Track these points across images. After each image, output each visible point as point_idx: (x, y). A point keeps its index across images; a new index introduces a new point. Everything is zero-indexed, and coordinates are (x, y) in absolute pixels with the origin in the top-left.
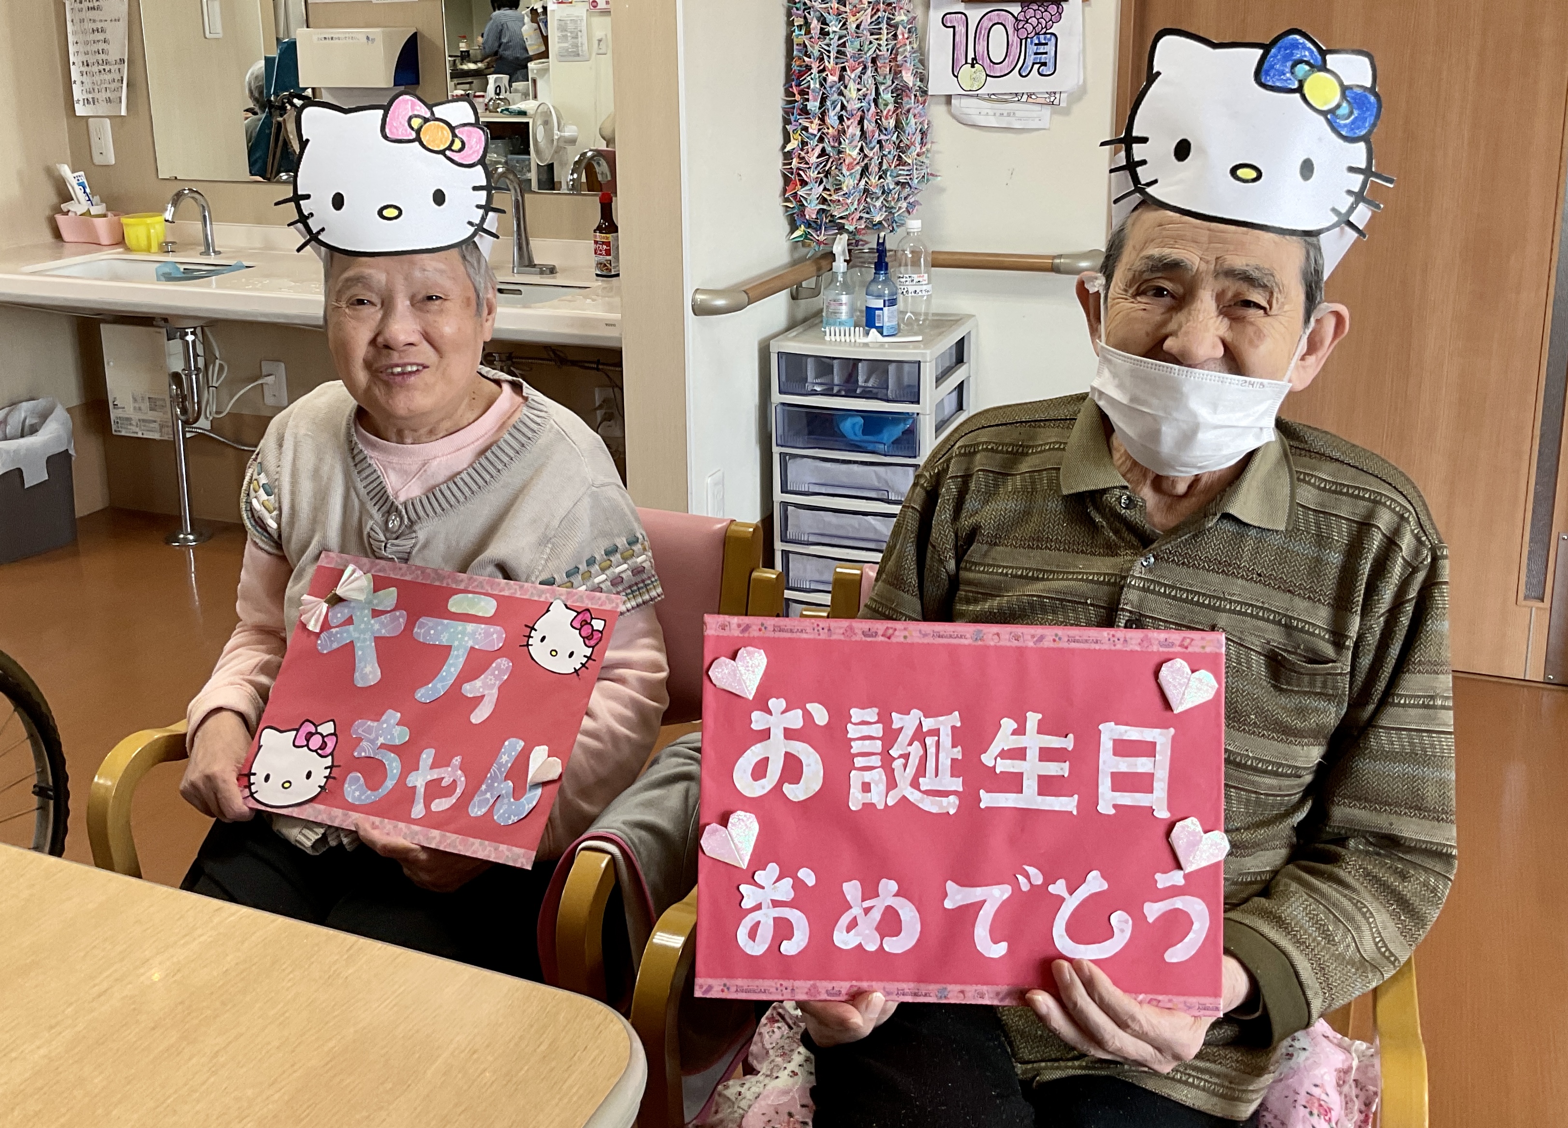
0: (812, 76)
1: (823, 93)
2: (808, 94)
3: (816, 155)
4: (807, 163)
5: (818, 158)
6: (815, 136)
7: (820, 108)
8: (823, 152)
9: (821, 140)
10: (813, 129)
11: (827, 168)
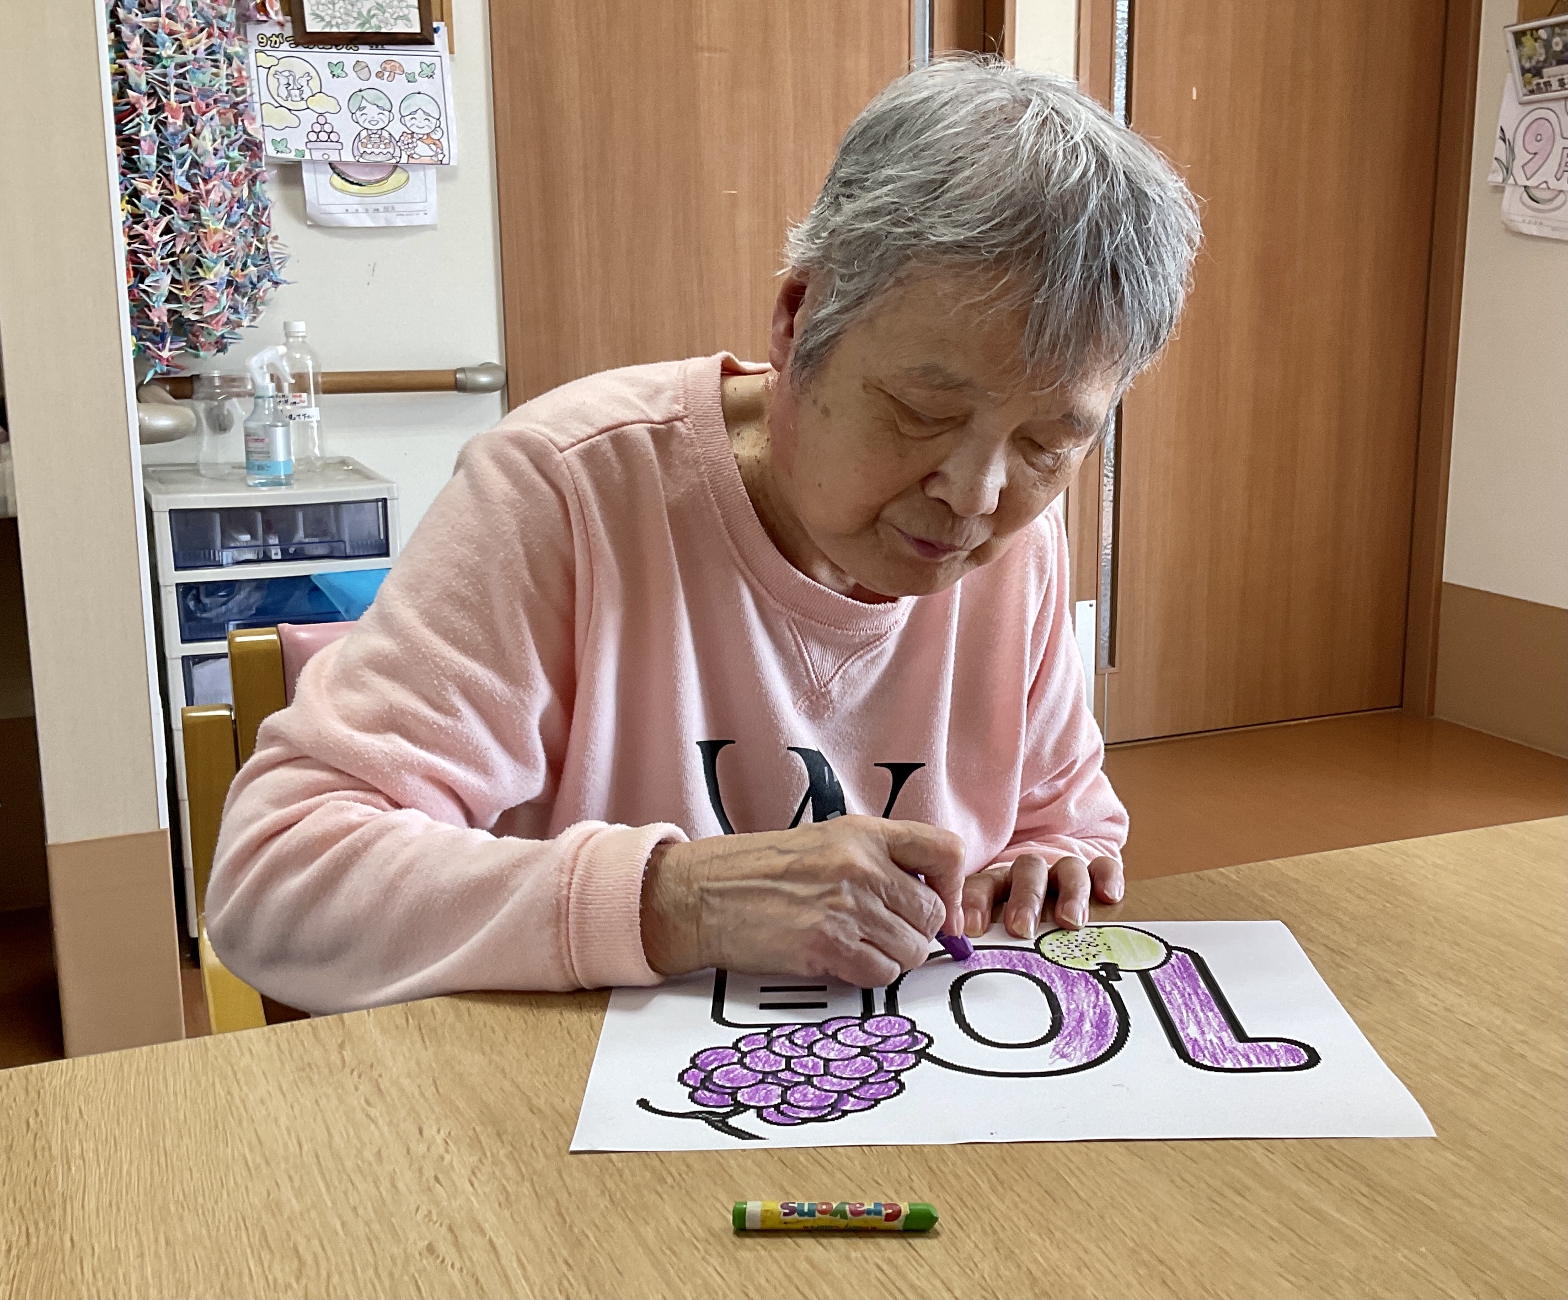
0: (142, 117)
1: (161, 144)
2: (138, 143)
3: (159, 232)
4: (145, 242)
5: (161, 236)
6: (156, 203)
7: (159, 163)
8: (168, 230)
9: (165, 211)
10: (151, 191)
11: (178, 250)
